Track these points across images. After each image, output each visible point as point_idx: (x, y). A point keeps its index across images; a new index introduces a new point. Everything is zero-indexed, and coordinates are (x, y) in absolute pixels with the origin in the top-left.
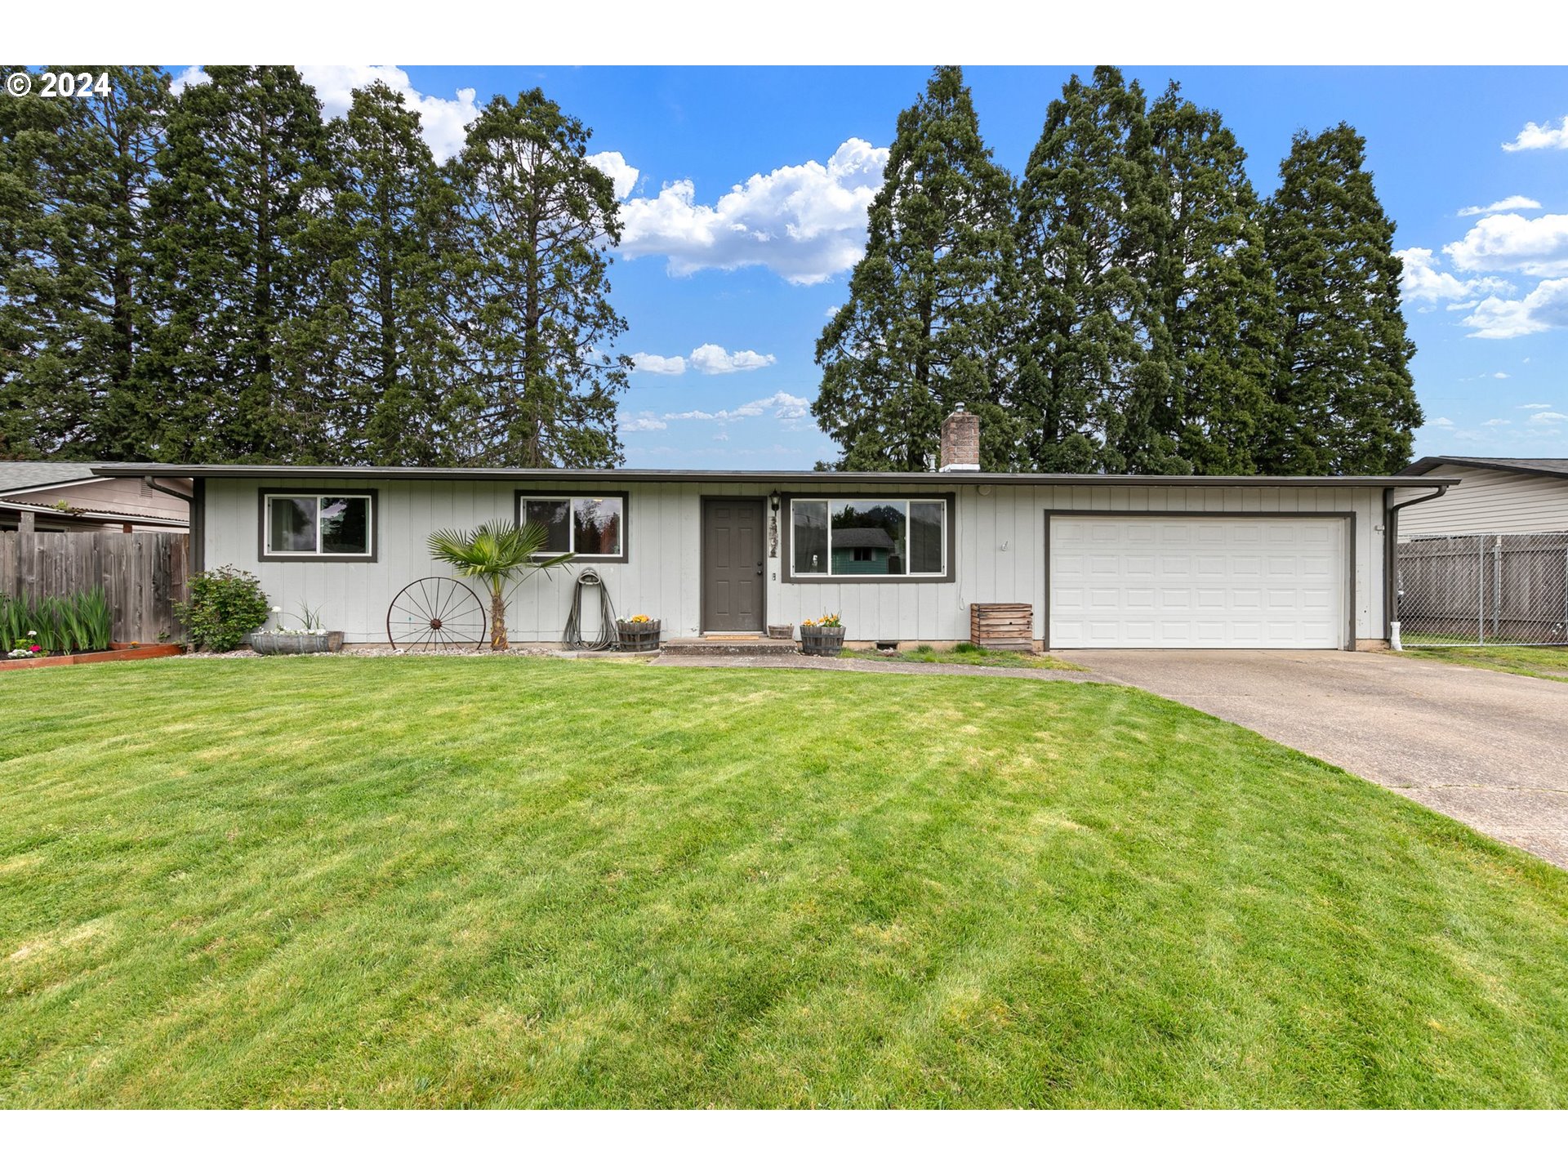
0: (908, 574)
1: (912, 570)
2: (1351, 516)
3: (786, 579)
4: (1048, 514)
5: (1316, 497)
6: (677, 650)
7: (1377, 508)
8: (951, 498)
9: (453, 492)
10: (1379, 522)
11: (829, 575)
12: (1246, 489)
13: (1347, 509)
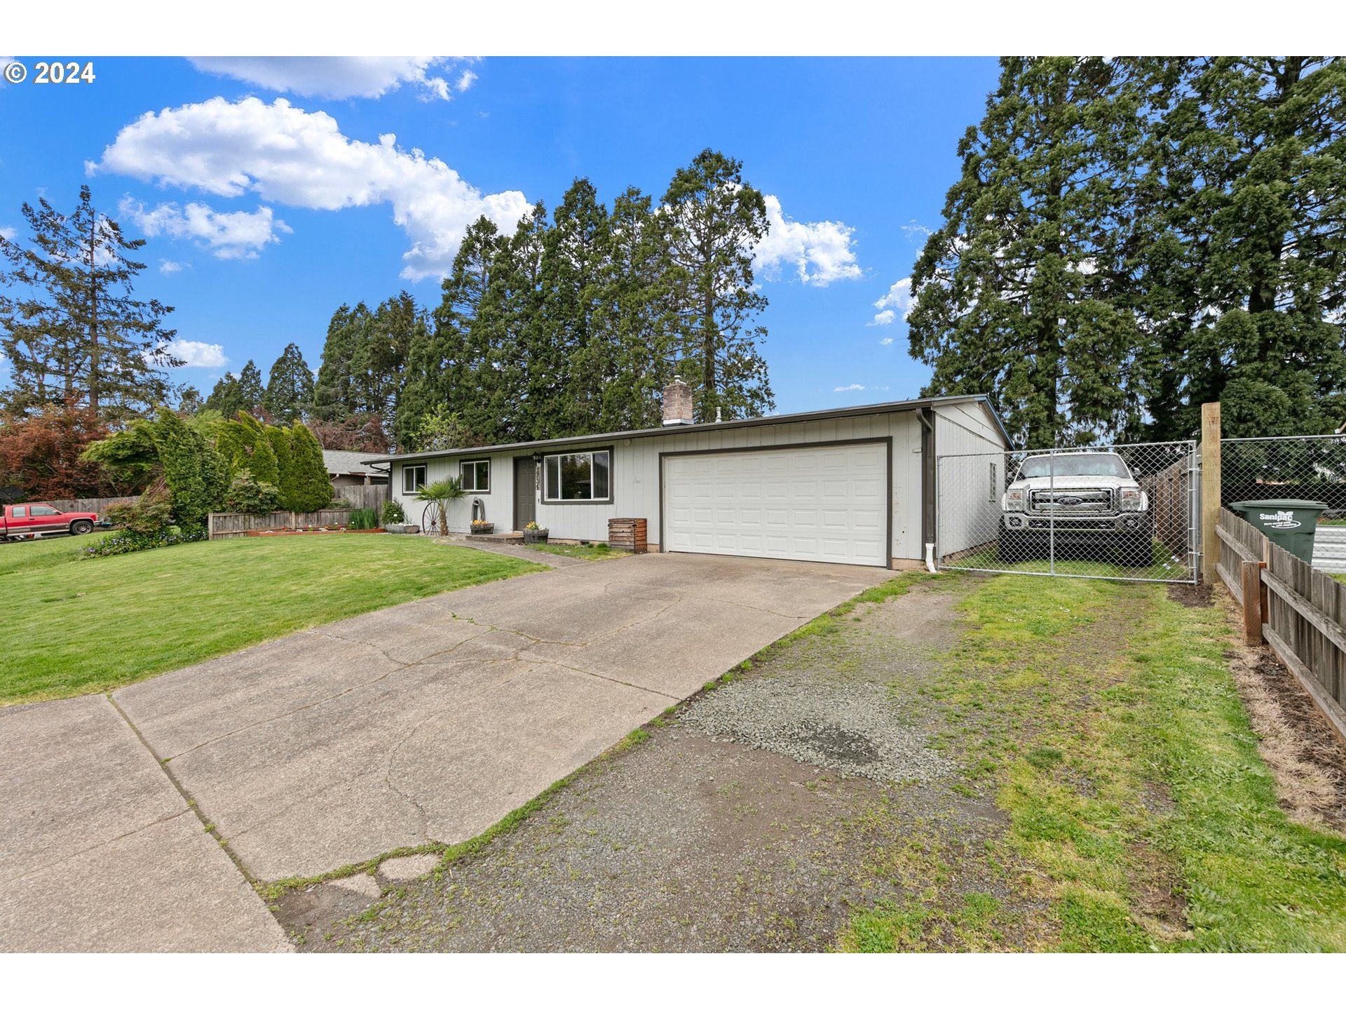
0: (592, 499)
1: (595, 497)
2: (888, 441)
3: (543, 502)
4: (662, 455)
5: (853, 426)
6: (499, 541)
7: (916, 431)
8: (611, 448)
9: (444, 462)
10: (918, 445)
11: (559, 499)
12: (793, 425)
13: (885, 434)
